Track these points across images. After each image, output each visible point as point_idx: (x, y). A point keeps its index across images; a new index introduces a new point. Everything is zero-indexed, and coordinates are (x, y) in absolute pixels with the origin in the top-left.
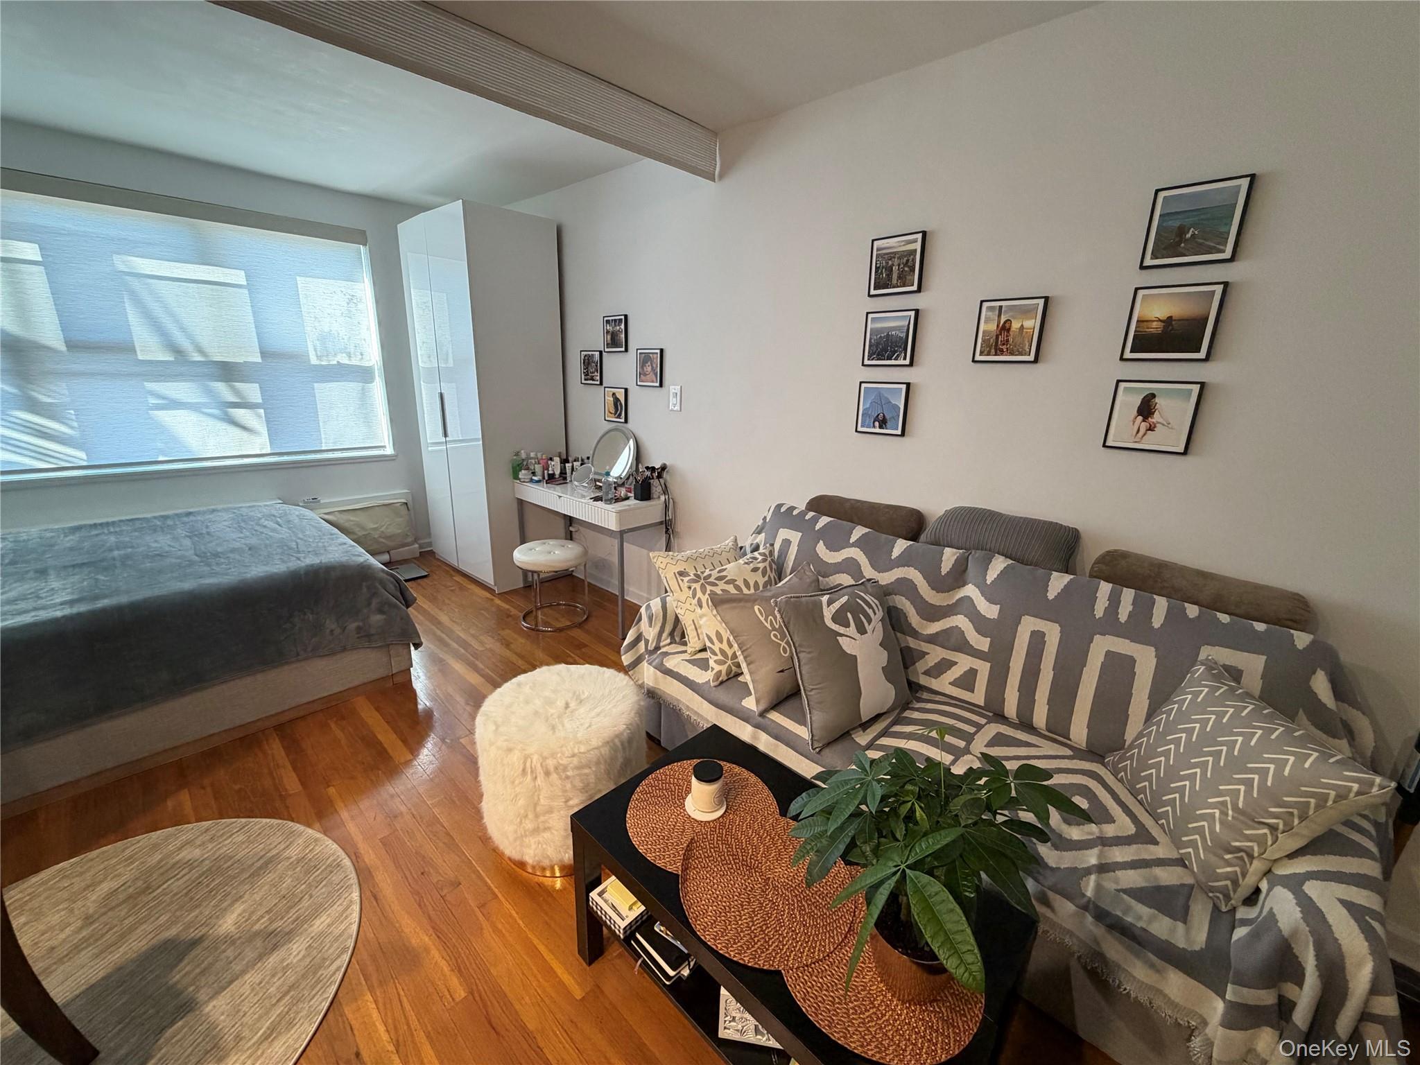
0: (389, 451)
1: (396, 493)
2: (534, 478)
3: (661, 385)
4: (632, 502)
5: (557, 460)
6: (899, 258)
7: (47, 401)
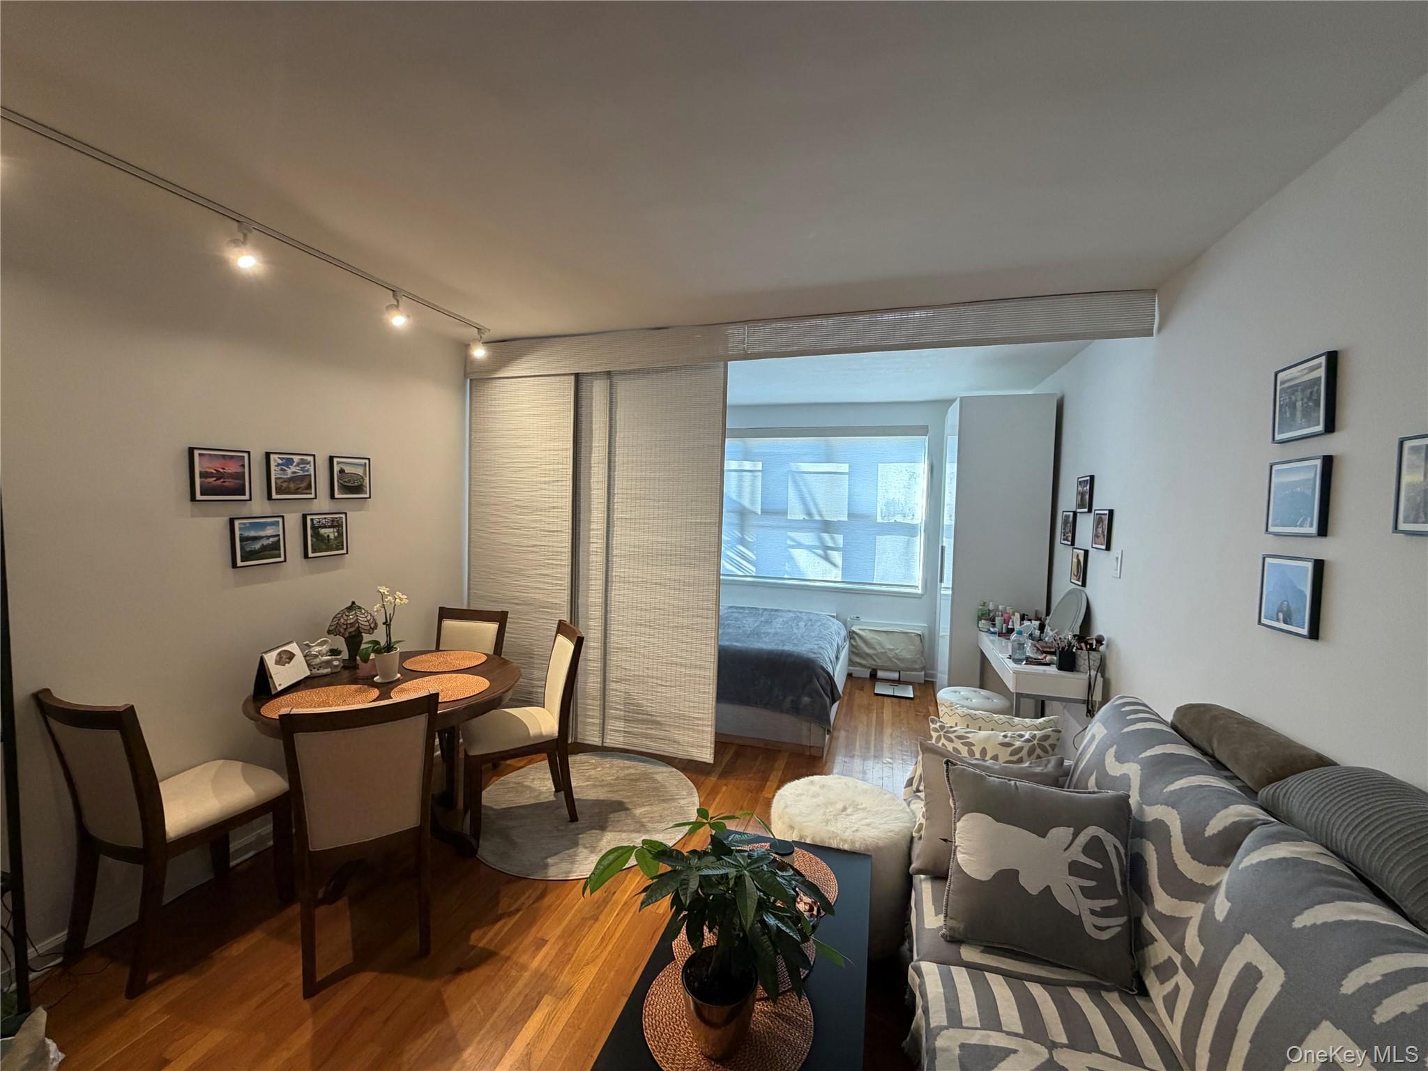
0: (919, 591)
1: (916, 626)
2: (992, 629)
3: (1108, 548)
4: (1053, 670)
5: (1018, 616)
6: (1303, 391)
7: (750, 540)
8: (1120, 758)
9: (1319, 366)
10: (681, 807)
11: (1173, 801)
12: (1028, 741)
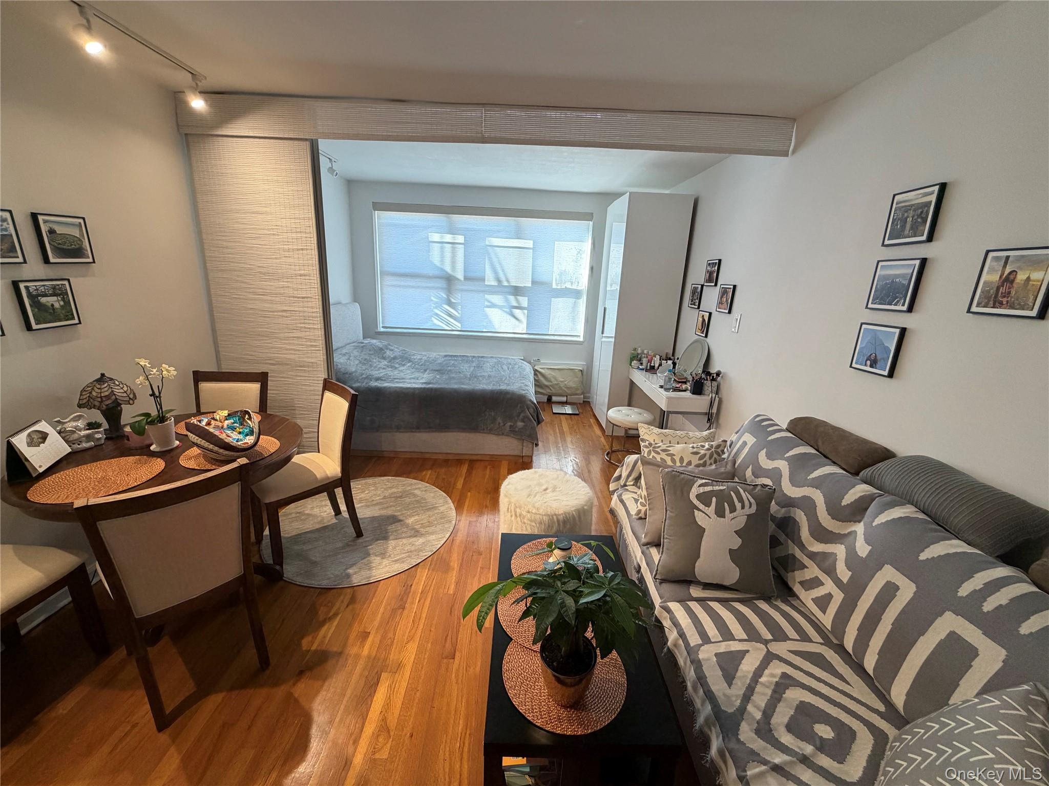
0: (581, 339)
1: (578, 364)
2: (641, 367)
3: (730, 312)
4: (688, 394)
5: (658, 357)
6: (915, 210)
7: (454, 301)
8: (770, 457)
9: (932, 193)
10: (442, 512)
11: (817, 484)
12: (708, 449)
